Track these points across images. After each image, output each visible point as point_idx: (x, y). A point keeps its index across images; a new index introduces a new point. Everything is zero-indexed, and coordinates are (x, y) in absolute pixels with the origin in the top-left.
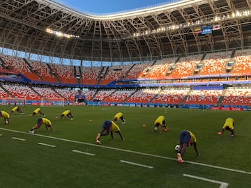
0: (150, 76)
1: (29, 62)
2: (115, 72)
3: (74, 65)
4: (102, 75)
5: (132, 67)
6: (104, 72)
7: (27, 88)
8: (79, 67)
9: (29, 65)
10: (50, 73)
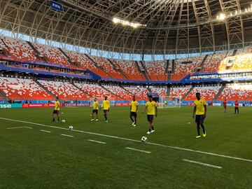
0: (237, 67)
1: (92, 58)
2: (184, 65)
3: (135, 60)
4: (169, 70)
5: (205, 59)
6: (171, 66)
7: (97, 86)
8: (141, 62)
9: (92, 60)
10: (114, 69)
